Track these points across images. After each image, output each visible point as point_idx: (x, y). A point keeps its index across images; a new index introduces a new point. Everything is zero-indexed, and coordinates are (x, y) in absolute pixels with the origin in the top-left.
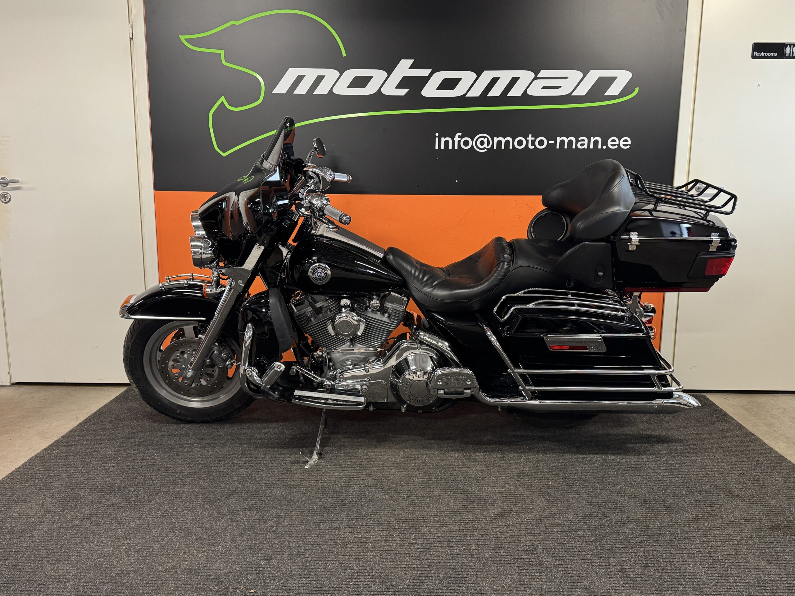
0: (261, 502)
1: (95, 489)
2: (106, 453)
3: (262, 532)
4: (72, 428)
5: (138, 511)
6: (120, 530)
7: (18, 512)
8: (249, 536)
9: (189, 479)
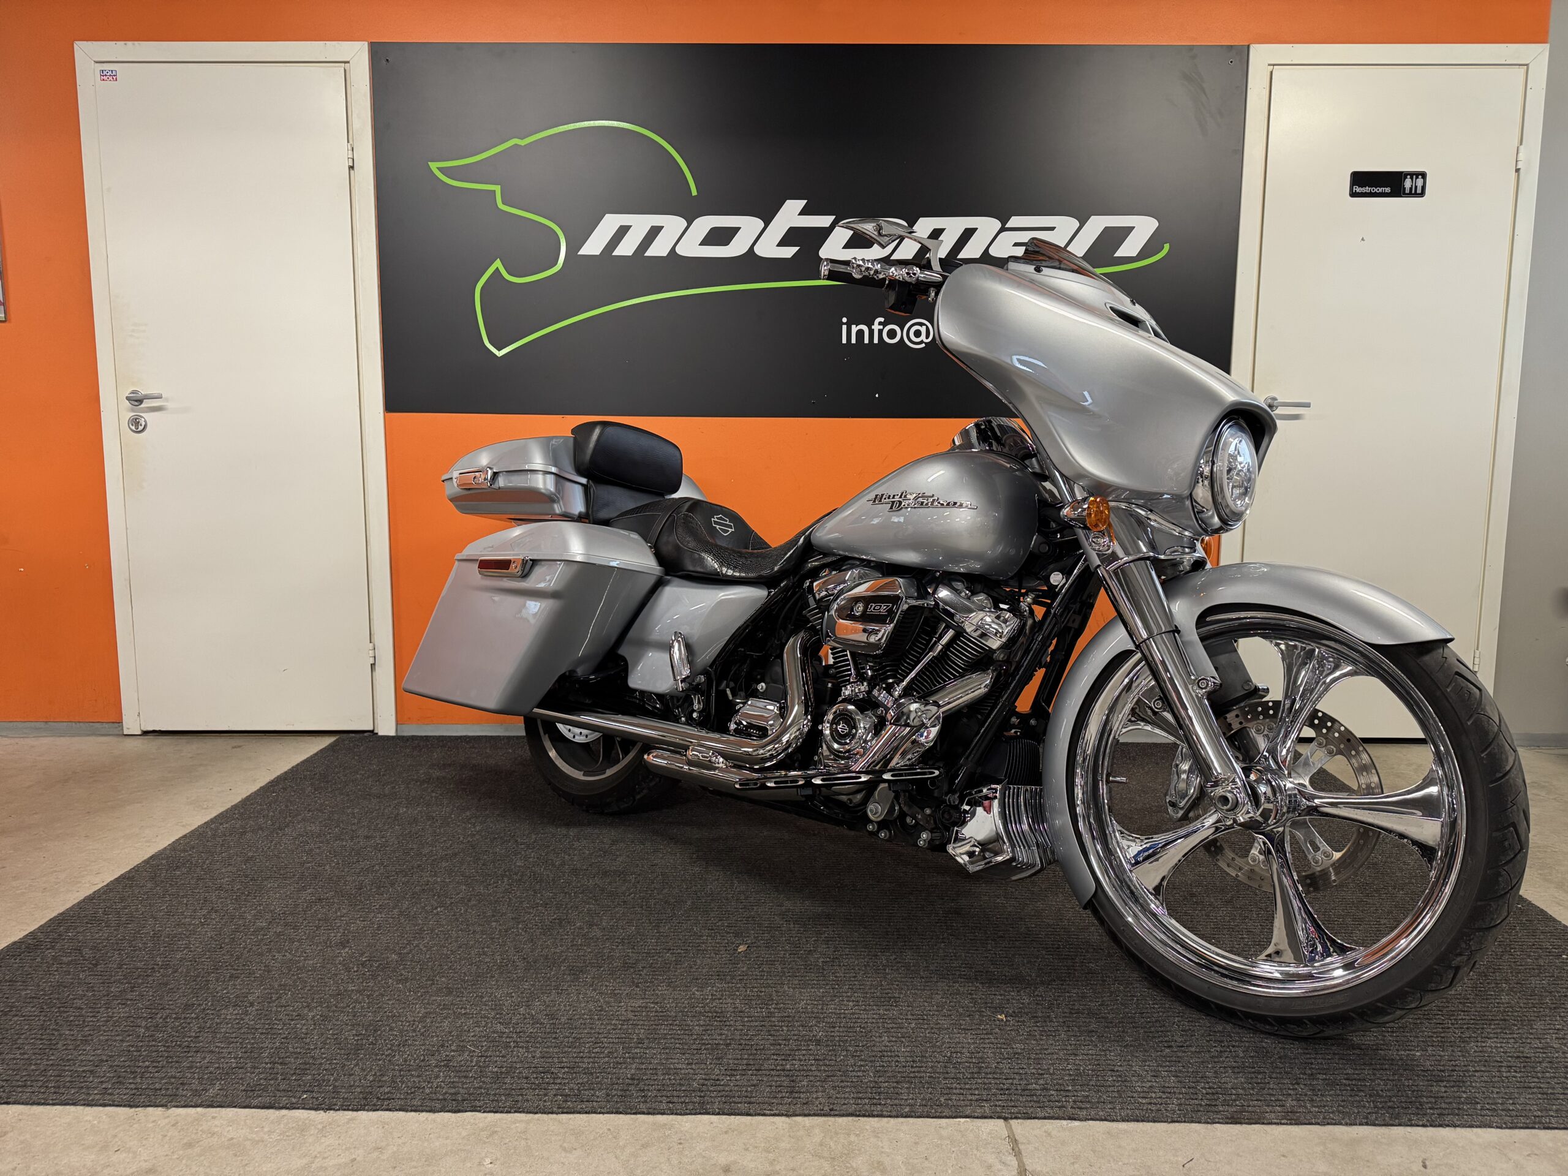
0: (562, 895)
1: (291, 878)
2: (305, 828)
3: (566, 937)
4: (248, 794)
5: (361, 909)
6: (333, 935)
7: (166, 910)
8: (545, 942)
9: (444, 864)
